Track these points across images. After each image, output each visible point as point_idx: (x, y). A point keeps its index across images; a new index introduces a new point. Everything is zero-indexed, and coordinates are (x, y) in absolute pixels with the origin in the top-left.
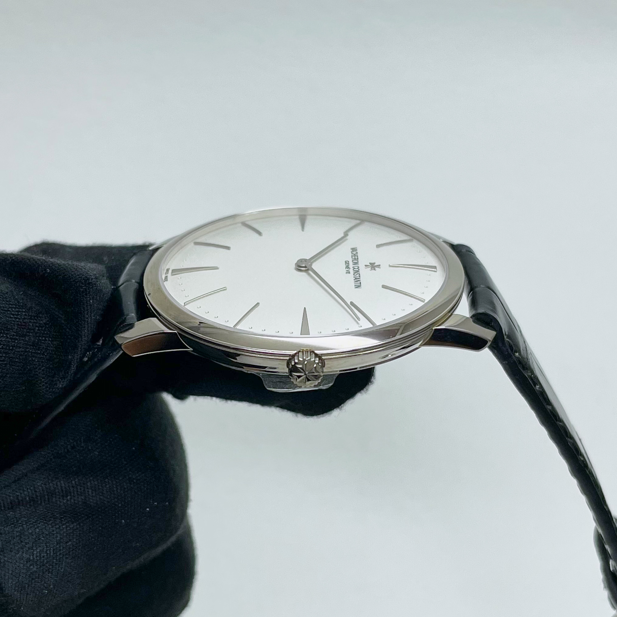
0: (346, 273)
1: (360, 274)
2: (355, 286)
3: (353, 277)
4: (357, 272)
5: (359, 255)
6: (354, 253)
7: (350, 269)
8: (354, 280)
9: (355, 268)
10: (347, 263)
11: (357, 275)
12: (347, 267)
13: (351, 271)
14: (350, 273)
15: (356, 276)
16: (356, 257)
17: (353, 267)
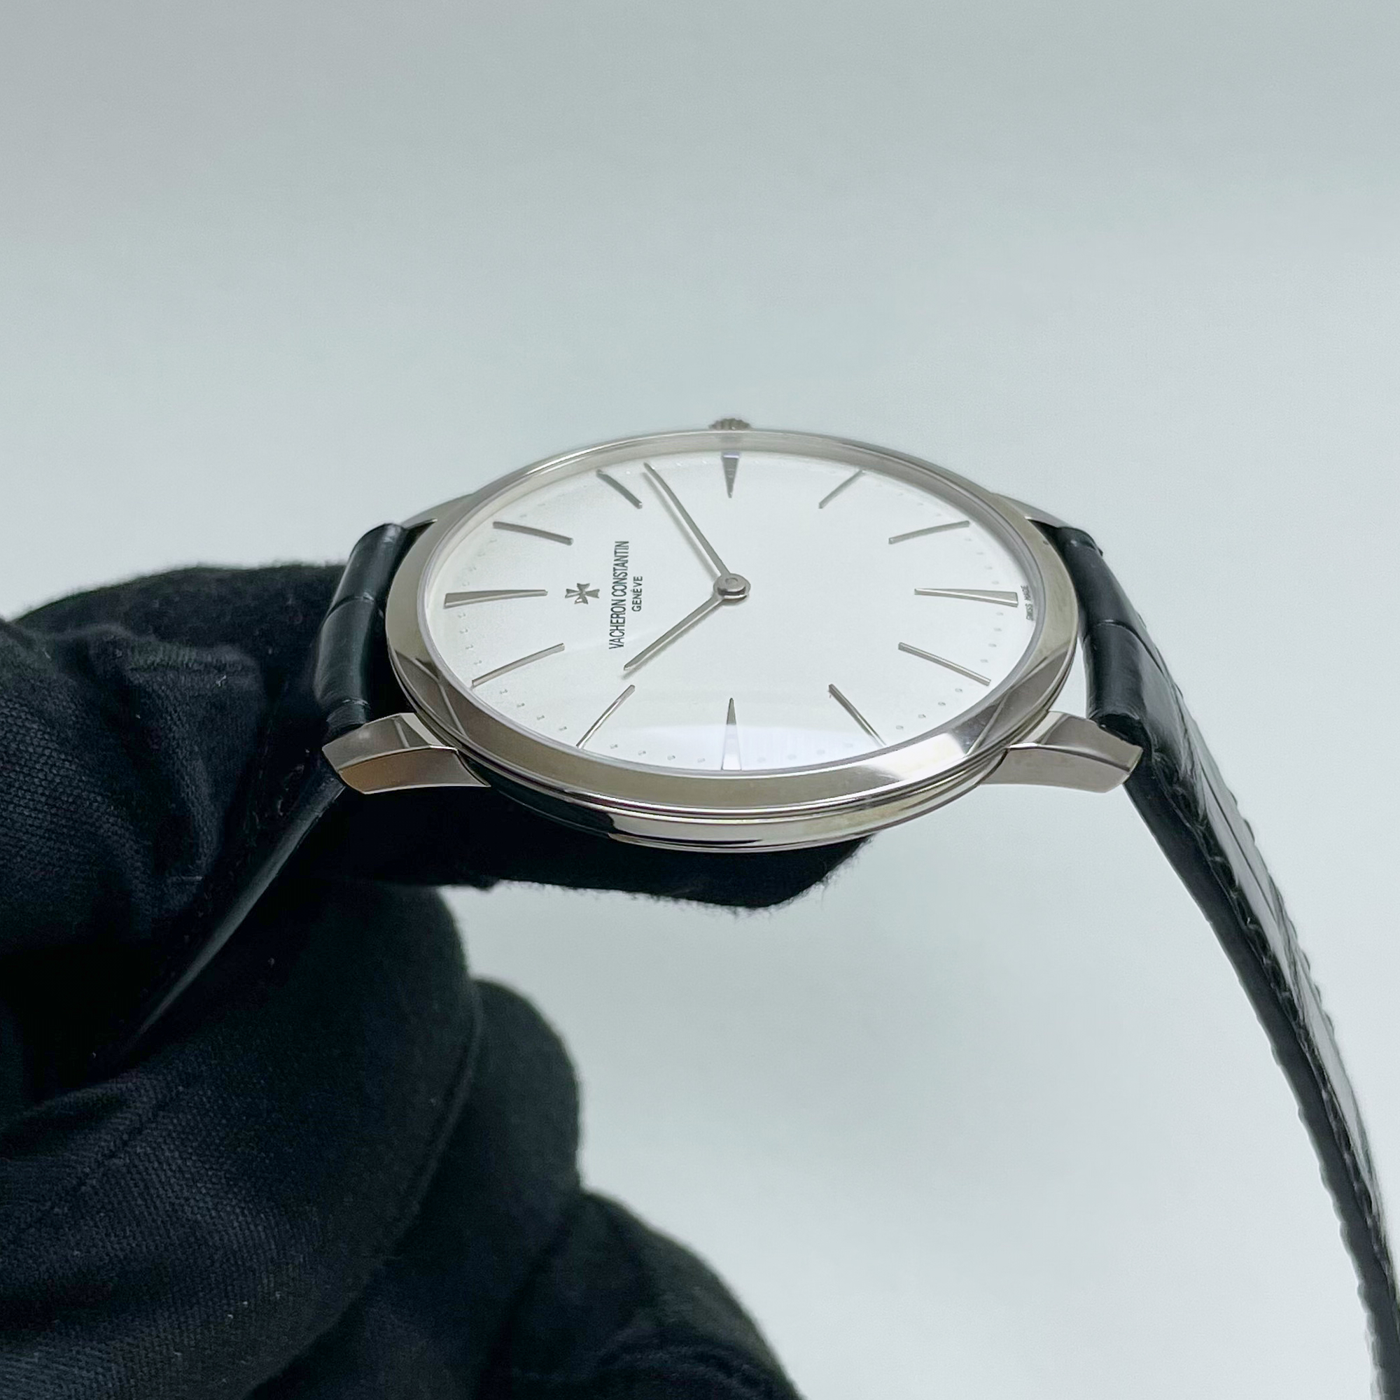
0: (641, 580)
1: (614, 575)
2: (627, 548)
3: (629, 569)
4: (619, 581)
5: (609, 628)
6: (617, 633)
7: (632, 588)
8: (627, 561)
9: (622, 590)
10: (637, 605)
11: (618, 572)
12: (637, 593)
13: (630, 584)
14: (634, 579)
15: (620, 572)
16: (614, 621)
17: (625, 593)
